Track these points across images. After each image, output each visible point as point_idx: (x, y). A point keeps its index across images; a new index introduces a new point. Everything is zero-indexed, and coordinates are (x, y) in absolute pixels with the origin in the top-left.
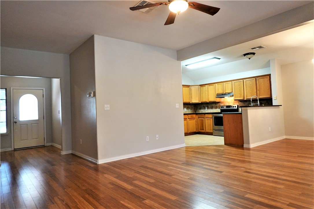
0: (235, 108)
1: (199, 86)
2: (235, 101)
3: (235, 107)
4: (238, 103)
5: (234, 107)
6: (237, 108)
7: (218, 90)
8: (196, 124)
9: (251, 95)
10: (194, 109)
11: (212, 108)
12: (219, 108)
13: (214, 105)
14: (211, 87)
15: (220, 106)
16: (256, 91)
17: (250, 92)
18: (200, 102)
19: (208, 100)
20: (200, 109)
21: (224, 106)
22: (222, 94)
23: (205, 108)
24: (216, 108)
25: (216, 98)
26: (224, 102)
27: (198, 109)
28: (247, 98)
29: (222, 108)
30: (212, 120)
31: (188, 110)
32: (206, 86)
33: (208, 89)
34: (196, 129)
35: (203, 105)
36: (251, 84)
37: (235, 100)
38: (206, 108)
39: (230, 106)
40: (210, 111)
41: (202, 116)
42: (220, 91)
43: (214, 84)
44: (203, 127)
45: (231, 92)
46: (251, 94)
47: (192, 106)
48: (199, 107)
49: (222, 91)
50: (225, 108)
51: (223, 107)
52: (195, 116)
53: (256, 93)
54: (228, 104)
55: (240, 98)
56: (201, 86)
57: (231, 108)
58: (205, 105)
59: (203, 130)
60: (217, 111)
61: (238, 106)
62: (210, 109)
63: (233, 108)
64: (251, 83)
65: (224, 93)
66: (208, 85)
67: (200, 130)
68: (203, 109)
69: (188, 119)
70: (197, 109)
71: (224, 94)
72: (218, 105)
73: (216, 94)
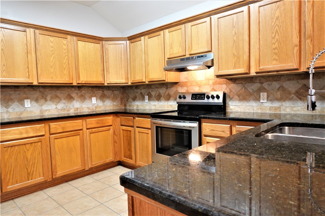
0: (216, 100)
1: (128, 42)
2: (218, 80)
3: (218, 97)
4: (224, 86)
5: (213, 97)
6: (221, 100)
7: (171, 48)
8: (115, 142)
9: (275, 57)
10: (122, 99)
11: (159, 98)
12: (176, 99)
13: (162, 91)
14: (153, 42)
15: (177, 92)
16: (296, 41)
17: (274, 46)
18: (130, 84)
19: (147, 76)
20: (134, 99)
21: (188, 93)
22: (182, 60)
23: (143, 99)
24: (168, 98)
25: (166, 70)
26: (189, 84)
27: (130, 100)
28: (261, 67)
29: (182, 100)
30: (150, 135)
31: (104, 102)
32: (142, 38)
33: (146, 46)
34: (115, 154)
35: (139, 91)
36: (277, 18)
37: (218, 76)
38: (147, 97)
39: (204, 94)
40: (155, 105)
41: (128, 120)
42: (177, 51)
43: (162, 32)
44: (130, 150)
45: (207, 50)
46: (276, 54)
47: (116, 92)
48: (131, 96)
49: (181, 51)
50: (189, 100)
51: (185, 98)
52: (113, 121)
53: (297, 49)
54: (197, 90)
55: (235, 67)
56: (132, 38)
57: (206, 100)
58: (143, 91)
59: (131, 159)
60: (171, 106)
61: (225, 95)
62: (153, 100)
63: (211, 100)
64: (277, 14)
65: (188, 56)
66: (147, 37)
67: (124, 157)
68: (140, 100)
69: (87, 129)
70: (127, 101)
71: (188, 59)
72: (172, 91)
73: (166, 59)
